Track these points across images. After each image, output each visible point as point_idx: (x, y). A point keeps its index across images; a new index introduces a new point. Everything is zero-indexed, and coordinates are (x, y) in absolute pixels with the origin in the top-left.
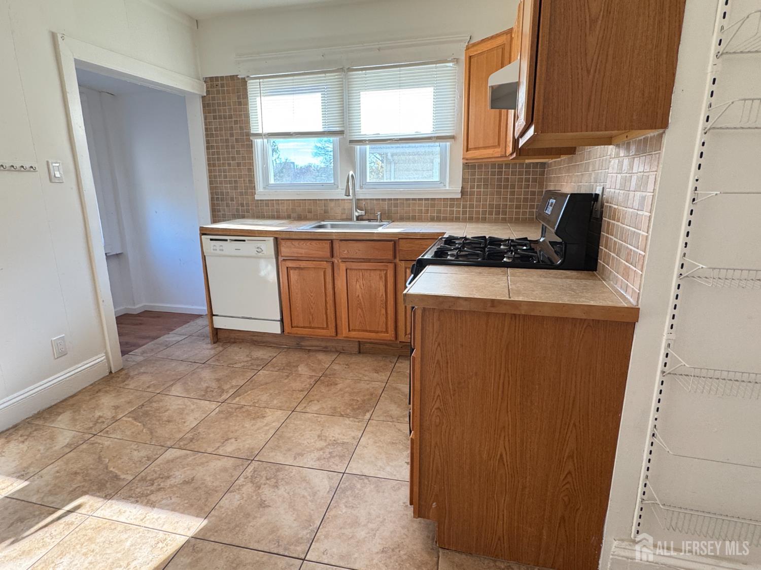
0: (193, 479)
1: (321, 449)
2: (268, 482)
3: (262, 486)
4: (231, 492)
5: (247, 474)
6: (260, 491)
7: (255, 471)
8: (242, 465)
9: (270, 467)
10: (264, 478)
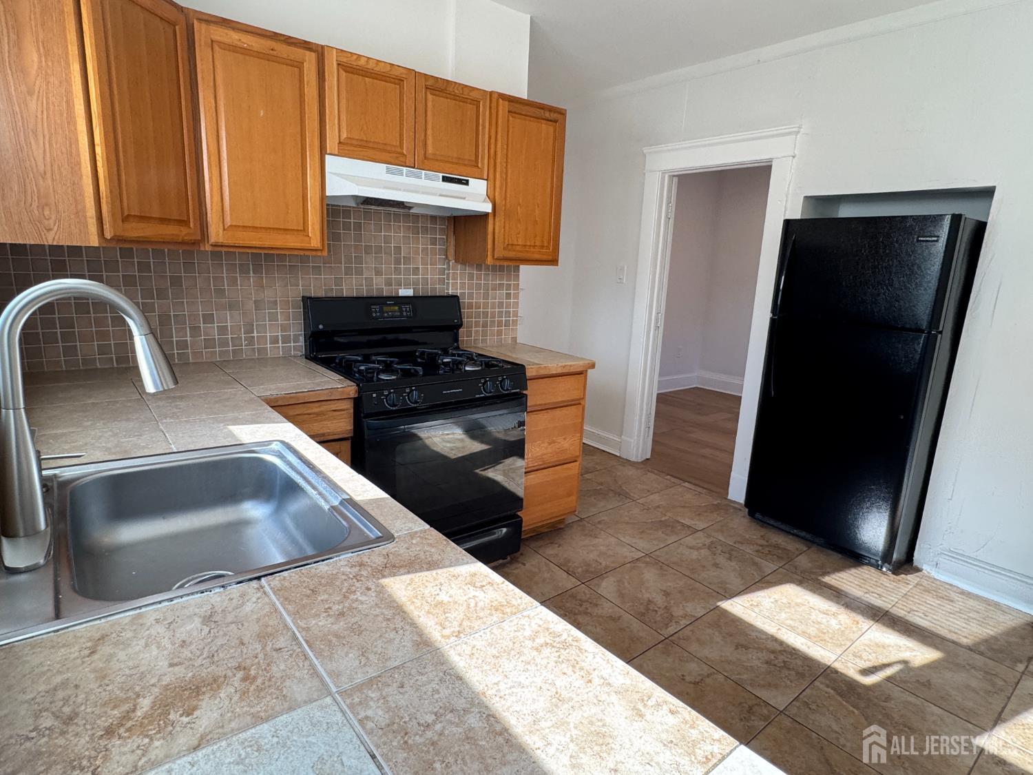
0: (737, 648)
1: (586, 613)
2: (656, 609)
3: (663, 607)
4: (694, 616)
5: (675, 626)
6: (666, 604)
7: (667, 624)
8: (679, 639)
9: (650, 621)
10: (659, 613)
